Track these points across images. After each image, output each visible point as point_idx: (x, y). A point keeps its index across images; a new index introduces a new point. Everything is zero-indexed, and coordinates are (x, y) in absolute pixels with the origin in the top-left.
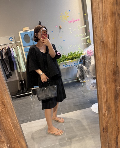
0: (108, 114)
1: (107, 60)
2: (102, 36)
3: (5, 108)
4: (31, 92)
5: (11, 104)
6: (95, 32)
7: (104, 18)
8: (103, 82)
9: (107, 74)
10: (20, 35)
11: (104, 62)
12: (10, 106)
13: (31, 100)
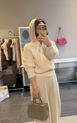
4: (23, 88)
10: (19, 31)
13: (22, 96)
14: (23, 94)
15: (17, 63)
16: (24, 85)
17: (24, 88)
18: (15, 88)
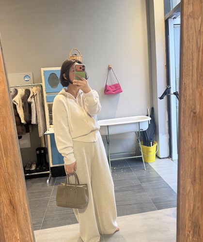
0: (193, 237)
1: (199, 143)
2: (194, 104)
3: (14, 212)
5: (26, 205)
6: (182, 97)
7: (199, 76)
9: (197, 165)
10: (42, 74)
11: (194, 147)
12: (23, 209)
15: (39, 128)
16: (51, 165)
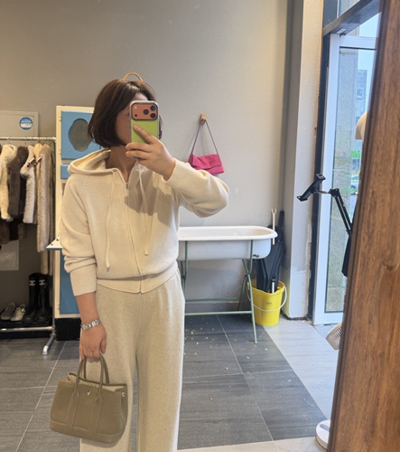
1: (393, 344)
2: (392, 246)
8: (359, 433)
9: (382, 397)
10: (59, 119)
11: (379, 351)
14: (48, 350)
15: (38, 232)
16: (57, 315)
17: (56, 328)
18: (23, 323)
